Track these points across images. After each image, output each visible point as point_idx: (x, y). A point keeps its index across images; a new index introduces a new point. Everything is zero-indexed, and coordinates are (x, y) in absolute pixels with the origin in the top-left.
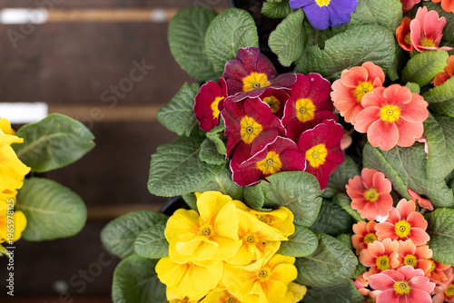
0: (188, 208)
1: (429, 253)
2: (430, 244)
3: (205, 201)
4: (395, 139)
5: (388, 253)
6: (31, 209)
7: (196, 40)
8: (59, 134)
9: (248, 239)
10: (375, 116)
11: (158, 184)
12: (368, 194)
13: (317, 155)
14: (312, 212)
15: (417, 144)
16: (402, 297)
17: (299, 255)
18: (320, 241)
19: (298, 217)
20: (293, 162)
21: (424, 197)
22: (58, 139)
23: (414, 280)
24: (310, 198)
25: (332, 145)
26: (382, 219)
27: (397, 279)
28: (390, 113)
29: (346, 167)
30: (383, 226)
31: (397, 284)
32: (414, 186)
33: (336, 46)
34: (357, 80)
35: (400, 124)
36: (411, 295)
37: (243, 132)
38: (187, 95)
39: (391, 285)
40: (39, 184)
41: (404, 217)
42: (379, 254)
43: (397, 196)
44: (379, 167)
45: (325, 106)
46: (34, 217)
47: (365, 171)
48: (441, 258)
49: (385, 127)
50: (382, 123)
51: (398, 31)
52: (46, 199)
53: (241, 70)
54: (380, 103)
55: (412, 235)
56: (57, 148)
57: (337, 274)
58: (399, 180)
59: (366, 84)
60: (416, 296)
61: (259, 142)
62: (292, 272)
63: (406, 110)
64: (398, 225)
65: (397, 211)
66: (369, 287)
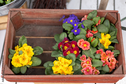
0: (57, 60)
1: (92, 65)
3: (59, 58)
4: (86, 49)
5: (86, 66)
6: (33, 61)
7: (59, 38)
8: (38, 50)
9: (65, 63)
10: (83, 46)
11: (53, 55)
12: (83, 58)
13: (75, 52)
14: (74, 59)
15: (89, 49)
16: (88, 72)
17: (73, 65)
18: (76, 64)
19: (73, 61)
20: (72, 52)
21: (91, 58)
22: (38, 51)
23: (89, 69)
24: (74, 57)
26: (85, 61)
27: (87, 69)
28: (85, 45)
30: (85, 62)
31: (87, 70)
32: (89, 56)
33: (78, 37)
34: (81, 42)
35: (87, 47)
36: (89, 71)
37: (65, 48)
38: (57, 44)
39: (86, 70)
40: (35, 57)
41: (88, 61)
42: (85, 66)
43: (87, 58)
45: (76, 45)
46: (33, 62)
47: (83, 55)
48: (94, 66)
49: (85, 47)
50: (84, 47)
51: (86, 35)
52: (36, 59)
53: (65, 41)
55: (89, 63)
56: (37, 52)
57: (78, 68)
58: (87, 55)
61: (67, 51)
62: (72, 69)
63: (87, 45)
64: (87, 62)
65: (87, 60)
66: (83, 71)
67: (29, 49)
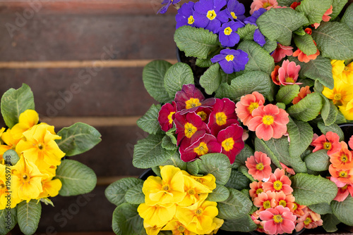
0: (155, 175)
1: (292, 199)
2: (293, 194)
3: (165, 171)
4: (271, 134)
5: (270, 199)
6: (64, 177)
7: (159, 80)
8: (80, 134)
9: (189, 192)
10: (260, 121)
11: (138, 162)
12: (258, 166)
13: (228, 144)
14: (225, 177)
15: (284, 137)
16: (278, 224)
17: (219, 201)
18: (231, 193)
19: (218, 179)
20: (215, 148)
21: (290, 167)
22: (79, 137)
23: (284, 214)
24: (225, 168)
25: (237, 139)
26: (266, 180)
27: (274, 214)
28: (268, 120)
29: (246, 151)
30: (267, 184)
31: (275, 217)
32: (283, 161)
33: (238, 83)
34: (250, 102)
35: (274, 126)
36: (283, 223)
37: (186, 131)
38: (154, 111)
39: (271, 218)
40: (69, 163)
41: (279, 179)
42: (265, 200)
43: (274, 167)
44: (264, 151)
45: (232, 116)
46: (66, 182)
47: (256, 153)
48: (300, 202)
49: (266, 128)
50: (264, 125)
51: (272, 74)
52: (73, 172)
53: (184, 97)
54: (262, 114)
55: (283, 189)
56: (79, 142)
57: (241, 211)
58: (275, 157)
59: (255, 104)
60: (286, 223)
61: (195, 136)
62: (215, 211)
63: (277, 118)
64: (275, 183)
65: (275, 176)
66: (259, 219)
67: (45, 138)
